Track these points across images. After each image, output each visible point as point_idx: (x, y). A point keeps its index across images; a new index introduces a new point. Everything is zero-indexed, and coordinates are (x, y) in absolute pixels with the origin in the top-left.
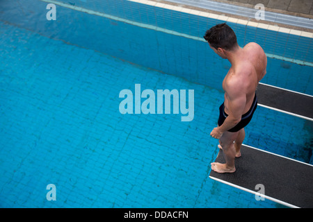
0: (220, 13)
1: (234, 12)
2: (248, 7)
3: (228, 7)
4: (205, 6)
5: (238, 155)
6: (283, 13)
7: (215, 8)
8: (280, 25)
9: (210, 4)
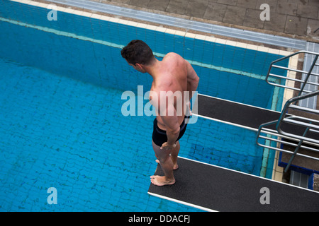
0: (158, 25)
1: (171, 23)
2: (185, 19)
3: (166, 18)
4: (142, 17)
5: (175, 167)
6: (219, 25)
7: (153, 19)
8: (217, 36)
9: (148, 15)
